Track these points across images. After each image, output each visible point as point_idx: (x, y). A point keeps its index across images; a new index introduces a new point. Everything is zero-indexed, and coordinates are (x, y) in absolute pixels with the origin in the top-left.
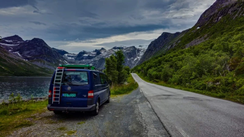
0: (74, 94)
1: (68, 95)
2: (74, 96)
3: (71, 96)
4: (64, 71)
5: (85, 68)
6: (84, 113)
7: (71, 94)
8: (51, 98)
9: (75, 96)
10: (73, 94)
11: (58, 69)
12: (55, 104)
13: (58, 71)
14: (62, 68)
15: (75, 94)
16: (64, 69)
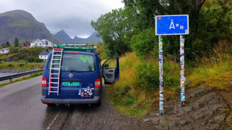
0: (77, 83)
1: (69, 84)
2: (77, 85)
3: (73, 85)
4: (63, 53)
5: (87, 51)
6: (89, 105)
7: (73, 83)
8: (45, 88)
9: (79, 85)
10: (75, 83)
11: (54, 50)
12: (53, 96)
13: (55, 53)
14: (61, 50)
15: (79, 83)
16: (63, 50)
